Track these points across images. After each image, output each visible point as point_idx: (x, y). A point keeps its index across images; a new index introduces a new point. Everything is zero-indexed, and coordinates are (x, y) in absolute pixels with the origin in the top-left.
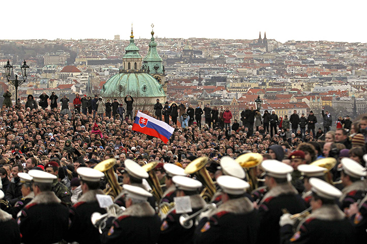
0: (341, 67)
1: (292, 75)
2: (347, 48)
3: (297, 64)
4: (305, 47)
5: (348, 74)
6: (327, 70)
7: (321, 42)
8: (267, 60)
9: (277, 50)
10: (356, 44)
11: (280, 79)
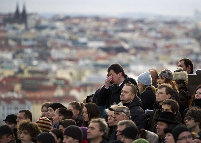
0: (121, 50)
1: (58, 61)
2: (130, 26)
3: (65, 46)
4: (76, 24)
5: (131, 61)
6: (103, 54)
7: (97, 19)
8: (26, 40)
9: (39, 28)
10: (141, 21)
11: (43, 66)
